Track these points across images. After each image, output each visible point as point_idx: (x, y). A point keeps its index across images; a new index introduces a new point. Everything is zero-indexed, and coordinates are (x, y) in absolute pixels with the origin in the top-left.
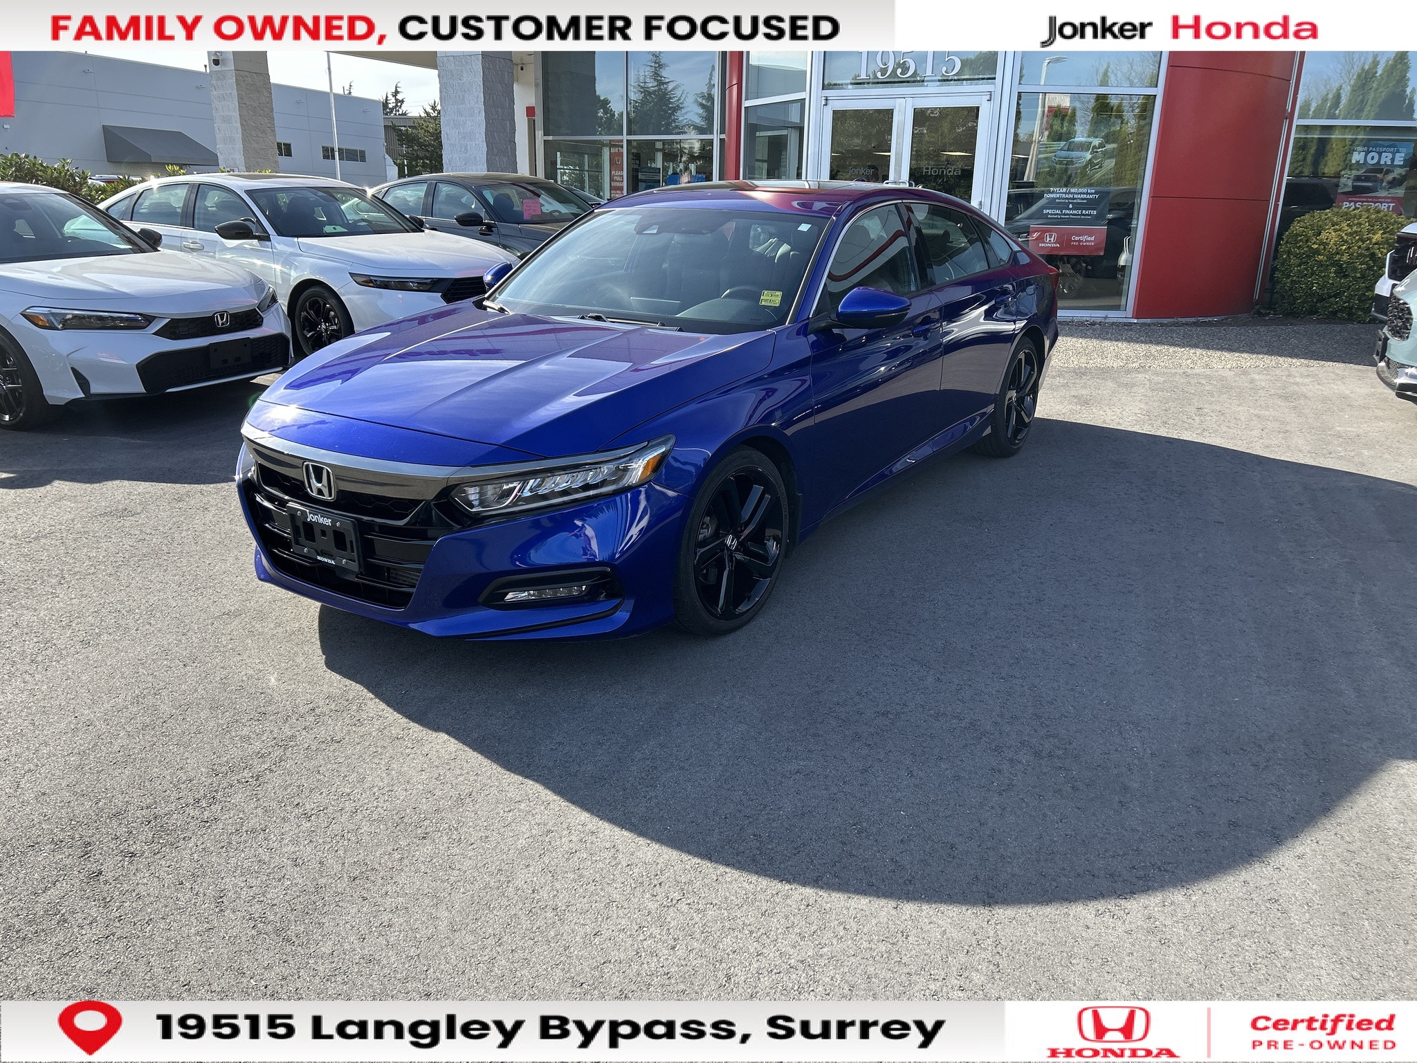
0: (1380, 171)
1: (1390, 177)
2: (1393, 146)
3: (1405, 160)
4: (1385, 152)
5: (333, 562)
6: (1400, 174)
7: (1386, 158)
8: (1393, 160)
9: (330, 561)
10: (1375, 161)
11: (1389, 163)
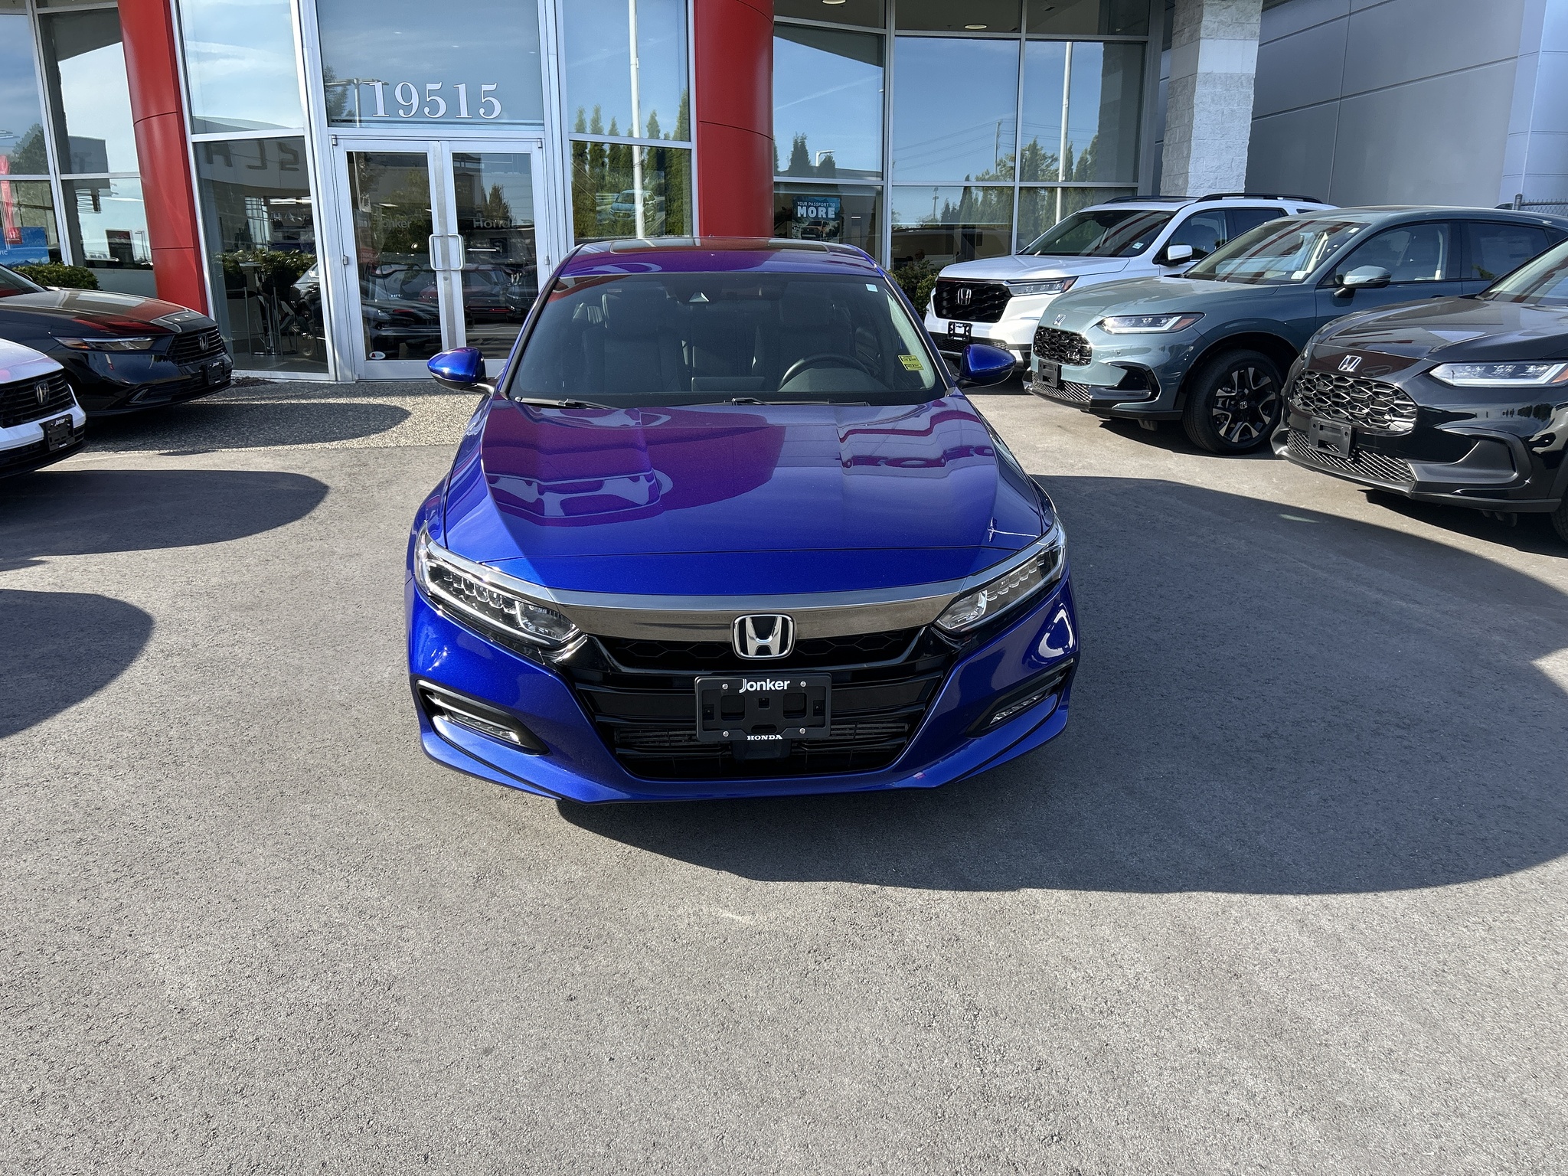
0: (819, 224)
1: (827, 229)
2: (825, 200)
3: (835, 214)
4: (820, 206)
5: (779, 737)
6: (834, 227)
7: (822, 212)
8: (827, 213)
9: (772, 737)
10: (814, 215)
11: (824, 216)
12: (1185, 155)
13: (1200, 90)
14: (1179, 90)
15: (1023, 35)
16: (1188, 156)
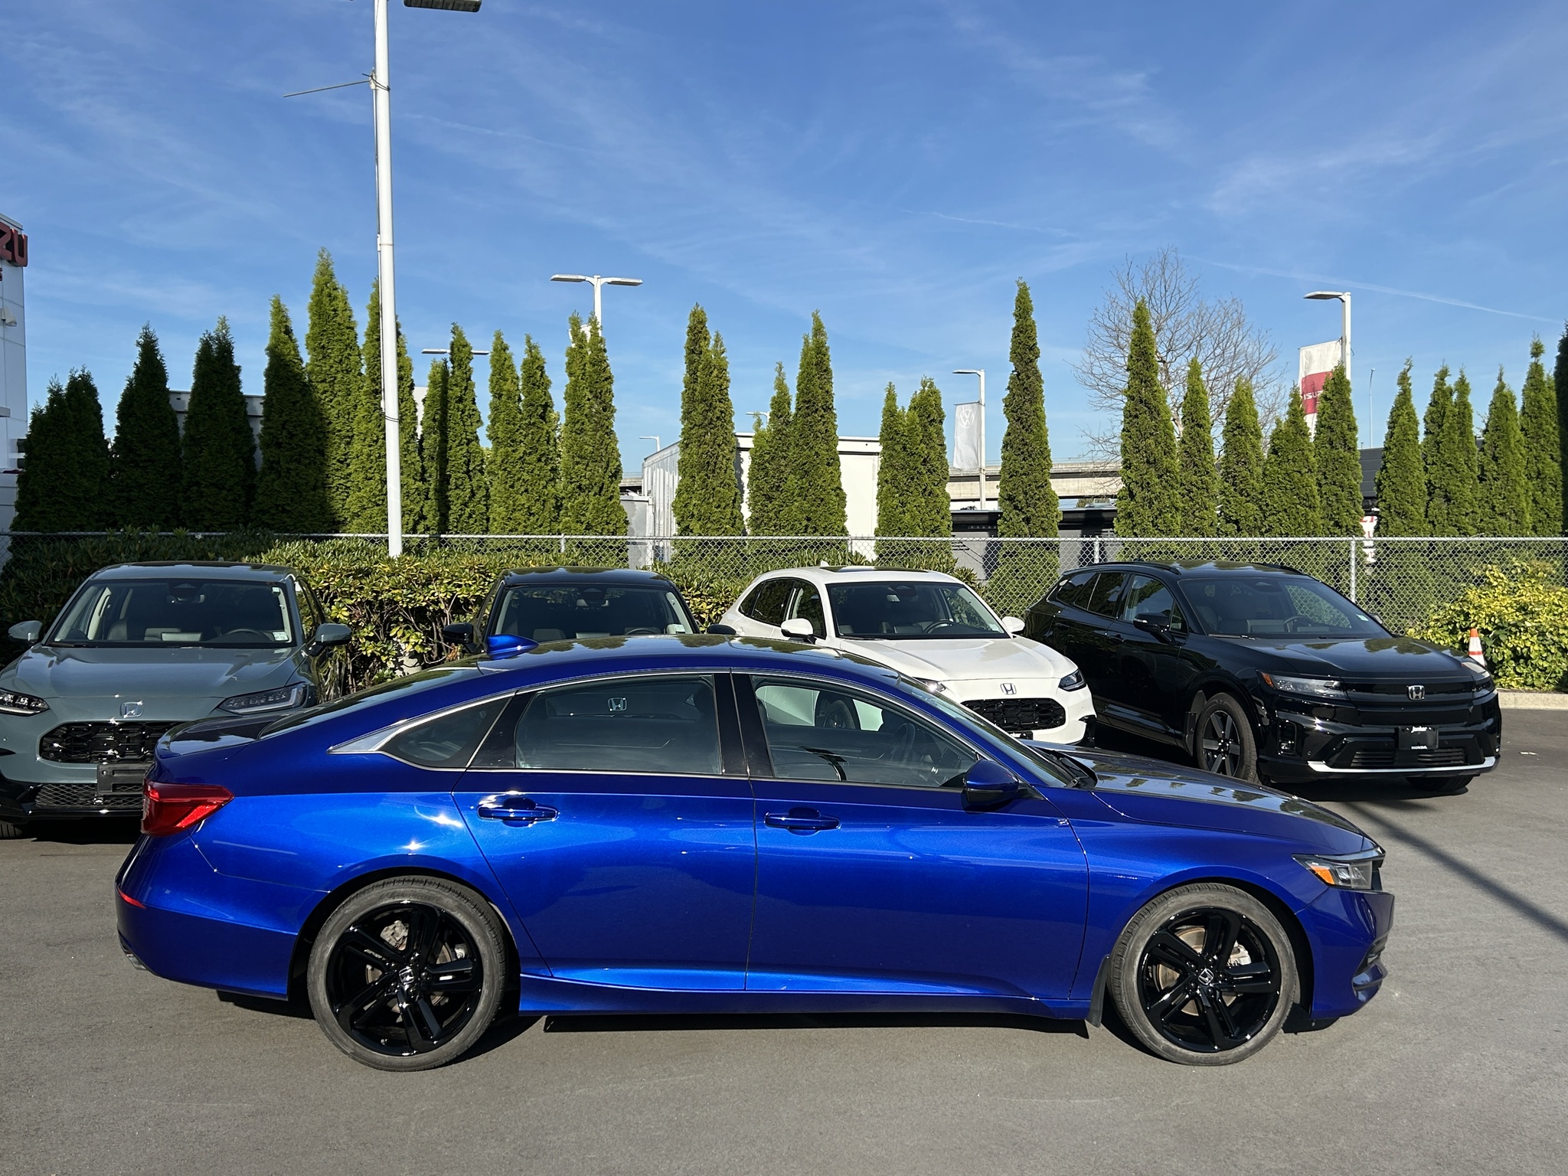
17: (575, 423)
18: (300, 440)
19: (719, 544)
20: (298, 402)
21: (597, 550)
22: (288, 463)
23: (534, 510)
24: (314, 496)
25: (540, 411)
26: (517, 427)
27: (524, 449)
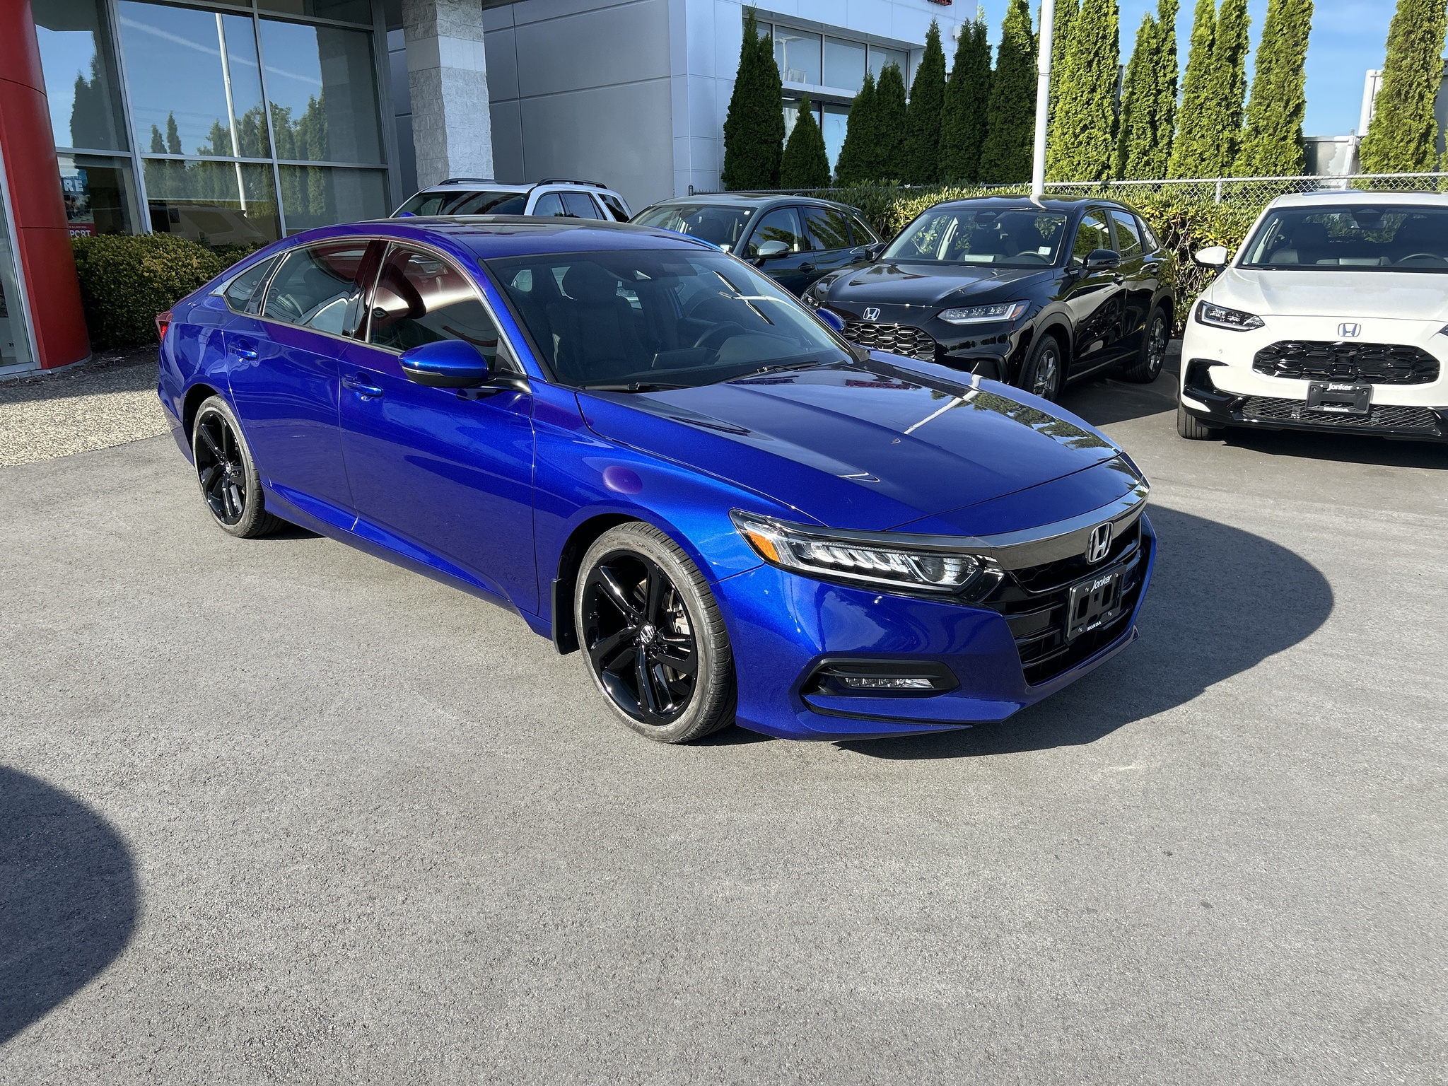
3: (84, 187)
8: (74, 186)
11: (72, 189)
12: (440, 140)
13: (446, 84)
14: (422, 80)
15: (255, 10)
16: (445, 141)
17: (1262, 62)
18: (1014, 103)
19: (1395, 182)
20: (1016, 70)
21: (1259, 193)
22: (1003, 124)
23: (1206, 155)
24: (1021, 151)
25: (1229, 53)
26: (1202, 73)
27: (1206, 94)
